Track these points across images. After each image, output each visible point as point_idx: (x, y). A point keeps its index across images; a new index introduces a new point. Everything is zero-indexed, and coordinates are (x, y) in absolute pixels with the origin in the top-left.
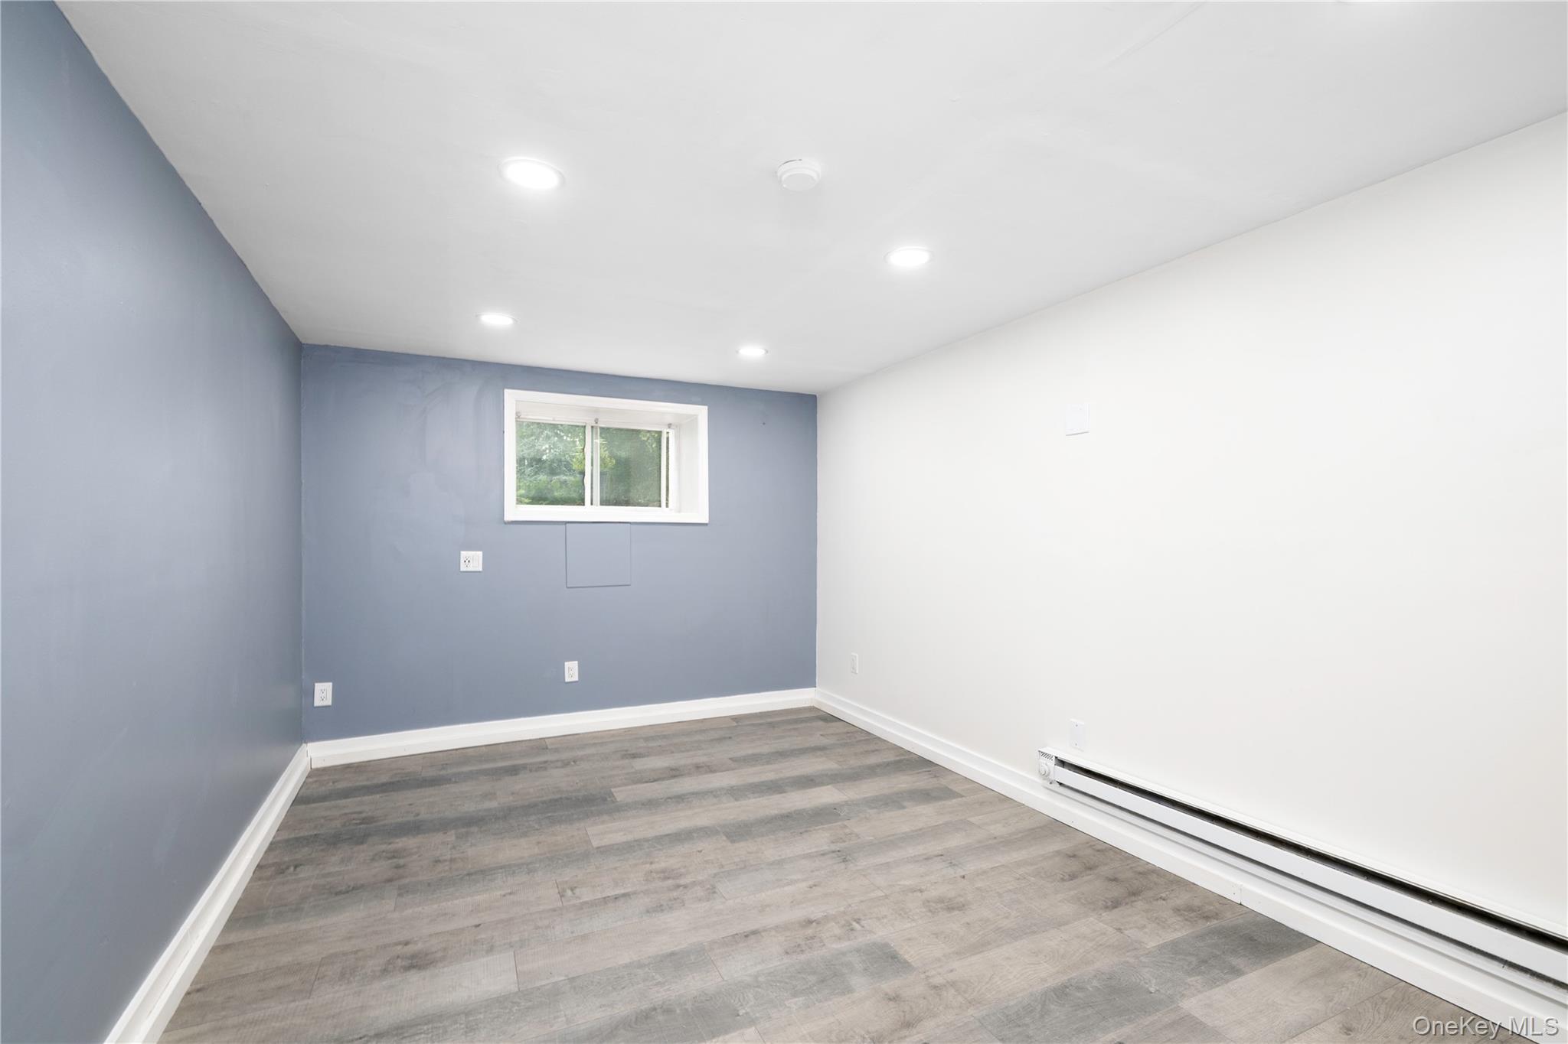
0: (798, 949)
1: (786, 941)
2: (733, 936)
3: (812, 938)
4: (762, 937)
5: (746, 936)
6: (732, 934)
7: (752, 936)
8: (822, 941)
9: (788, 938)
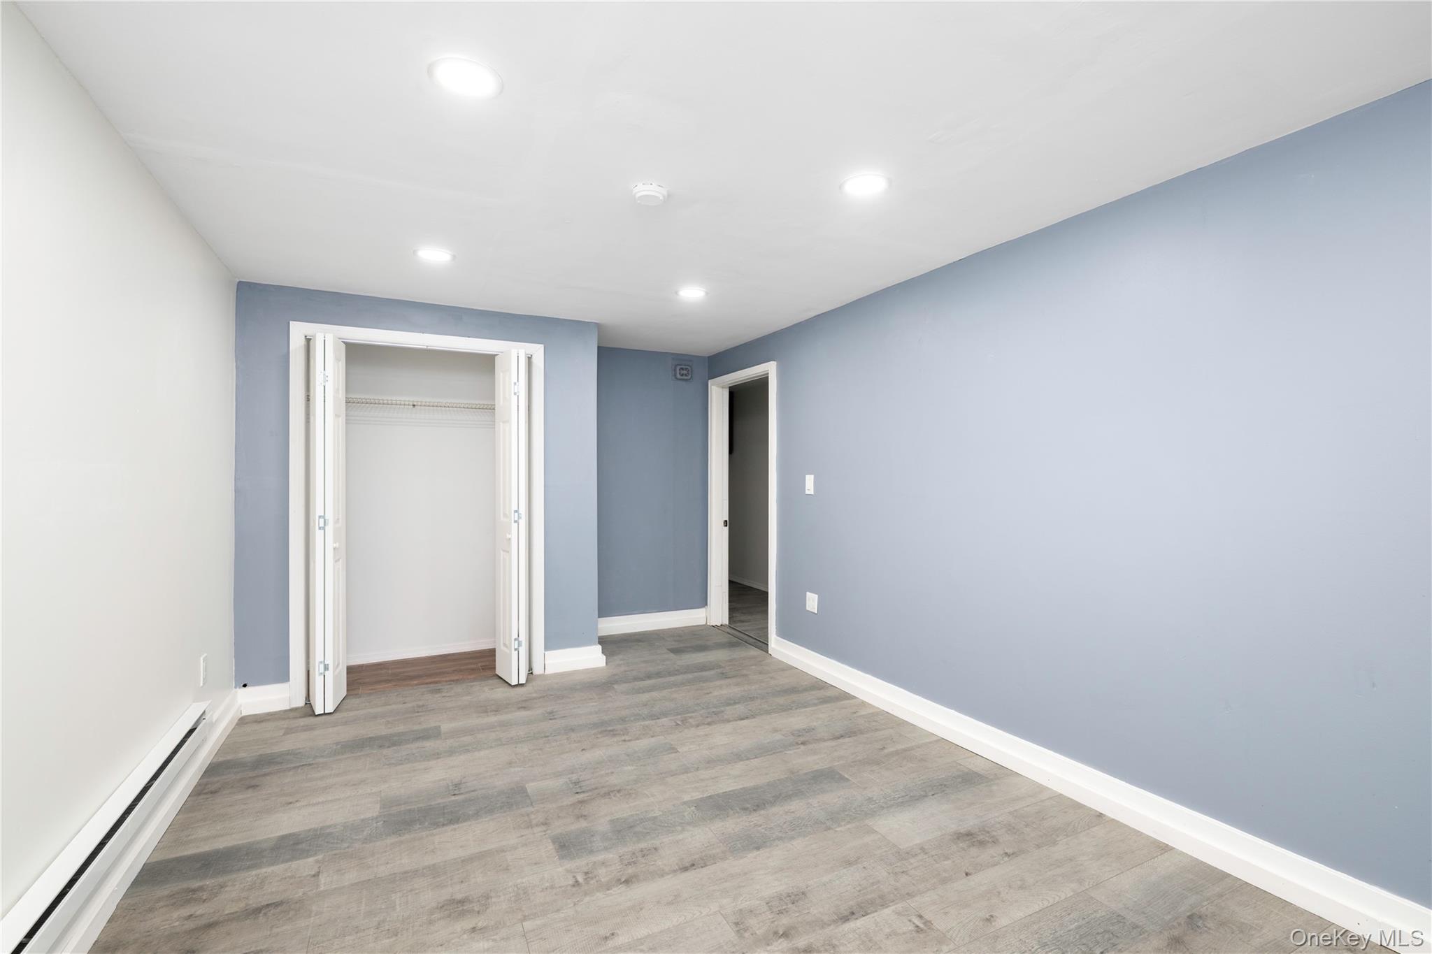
0: (644, 853)
1: (655, 861)
2: (706, 866)
3: (629, 864)
4: (677, 864)
5: (693, 865)
6: (707, 867)
7: (687, 865)
8: (621, 860)
9: (653, 863)
